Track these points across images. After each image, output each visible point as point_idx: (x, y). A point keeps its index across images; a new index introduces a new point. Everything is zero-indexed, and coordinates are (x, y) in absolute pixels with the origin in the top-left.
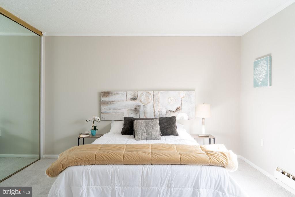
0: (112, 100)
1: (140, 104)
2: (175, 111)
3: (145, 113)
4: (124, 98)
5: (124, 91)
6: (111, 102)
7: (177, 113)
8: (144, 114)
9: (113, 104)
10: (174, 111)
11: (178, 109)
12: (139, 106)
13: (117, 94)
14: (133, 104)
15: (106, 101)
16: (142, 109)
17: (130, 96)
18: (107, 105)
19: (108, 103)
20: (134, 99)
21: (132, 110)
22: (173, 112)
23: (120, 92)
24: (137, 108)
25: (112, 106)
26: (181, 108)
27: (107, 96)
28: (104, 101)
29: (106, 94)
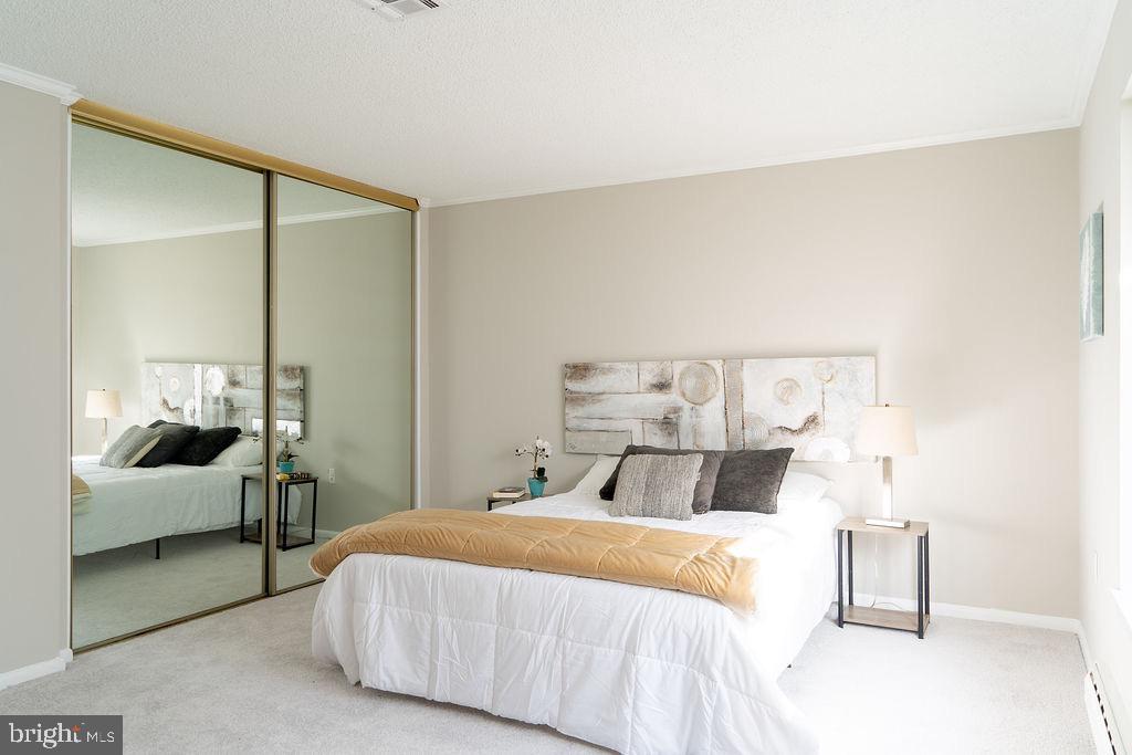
0: (597, 390)
1: (681, 402)
2: (800, 431)
3: (696, 432)
4: (630, 383)
5: (630, 361)
6: (594, 397)
7: (805, 436)
8: (695, 437)
9: (599, 401)
10: (796, 426)
11: (812, 421)
12: (677, 410)
13: (610, 370)
14: (657, 403)
15: (579, 393)
16: (686, 419)
17: (649, 378)
18: (583, 406)
19: (584, 399)
20: (662, 386)
21: (654, 421)
22: (793, 432)
23: (619, 365)
24: (671, 416)
25: (595, 409)
26: (820, 419)
27: (583, 377)
28: (575, 393)
29: (579, 370)
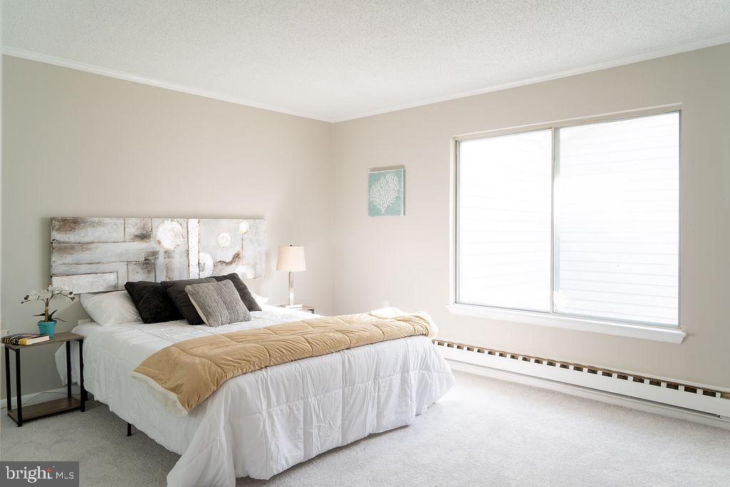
0: (85, 240)
1: (157, 248)
2: (231, 263)
3: (168, 269)
4: (119, 235)
5: (118, 217)
6: (84, 246)
7: (234, 265)
8: (167, 272)
9: (89, 249)
10: (228, 261)
11: (237, 256)
12: (155, 254)
13: (99, 224)
14: (141, 248)
15: (67, 243)
16: (161, 260)
17: (132, 230)
18: (71, 254)
19: (73, 248)
20: (144, 237)
21: (137, 263)
22: (227, 264)
23: (107, 220)
24: (151, 258)
25: (85, 256)
26: (241, 255)
27: (72, 229)
28: (63, 242)
29: (71, 223)
